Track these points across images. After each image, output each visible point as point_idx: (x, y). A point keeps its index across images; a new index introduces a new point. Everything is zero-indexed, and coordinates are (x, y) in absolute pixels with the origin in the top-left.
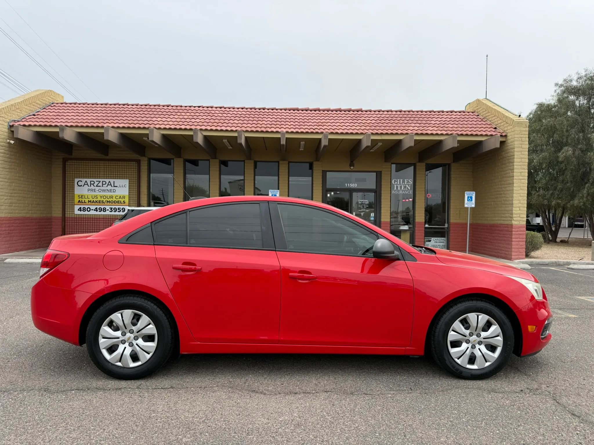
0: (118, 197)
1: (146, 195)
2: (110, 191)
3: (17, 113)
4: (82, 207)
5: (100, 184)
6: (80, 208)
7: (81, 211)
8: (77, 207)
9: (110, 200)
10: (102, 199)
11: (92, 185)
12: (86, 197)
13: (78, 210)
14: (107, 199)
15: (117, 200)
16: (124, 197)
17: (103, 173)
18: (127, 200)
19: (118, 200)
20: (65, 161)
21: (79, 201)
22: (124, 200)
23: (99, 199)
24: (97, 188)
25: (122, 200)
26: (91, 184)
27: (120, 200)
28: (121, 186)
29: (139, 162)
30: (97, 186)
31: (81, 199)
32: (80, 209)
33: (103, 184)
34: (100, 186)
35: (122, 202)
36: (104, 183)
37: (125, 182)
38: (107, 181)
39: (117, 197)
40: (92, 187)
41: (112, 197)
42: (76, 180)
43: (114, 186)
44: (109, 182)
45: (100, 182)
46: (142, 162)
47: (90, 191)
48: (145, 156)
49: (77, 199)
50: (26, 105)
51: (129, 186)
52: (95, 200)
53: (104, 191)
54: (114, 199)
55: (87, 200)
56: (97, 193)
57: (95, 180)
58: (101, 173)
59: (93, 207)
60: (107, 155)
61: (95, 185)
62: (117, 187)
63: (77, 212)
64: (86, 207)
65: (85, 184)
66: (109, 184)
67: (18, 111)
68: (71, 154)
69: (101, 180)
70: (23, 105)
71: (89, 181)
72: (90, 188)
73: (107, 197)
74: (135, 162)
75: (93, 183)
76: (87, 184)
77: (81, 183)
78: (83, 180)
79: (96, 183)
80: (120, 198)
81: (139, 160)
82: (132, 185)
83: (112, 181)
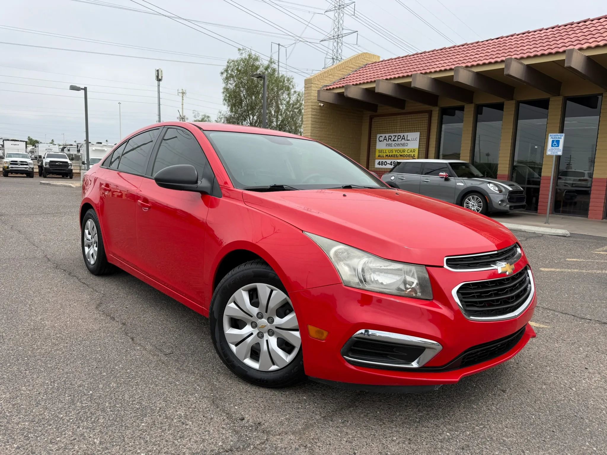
1: (434, 148)
2: (403, 145)
3: (329, 79)
4: (381, 161)
5: (396, 139)
6: (379, 162)
7: (380, 164)
8: (377, 161)
9: (403, 154)
10: (397, 153)
11: (390, 140)
12: (384, 152)
13: (378, 164)
14: (400, 153)
15: (408, 154)
16: (414, 151)
17: (399, 127)
18: (416, 154)
19: (409, 153)
20: (371, 119)
21: (379, 156)
22: (414, 153)
23: (394, 153)
24: (394, 143)
26: (389, 139)
27: (411, 153)
28: (413, 139)
29: (430, 113)
30: (393, 141)
31: (380, 154)
32: (379, 164)
33: (398, 139)
34: (395, 141)
35: (412, 155)
36: (399, 137)
37: (416, 135)
38: (402, 134)
39: (408, 151)
40: (390, 142)
41: (404, 151)
42: (378, 136)
43: (407, 140)
44: (404, 136)
45: (396, 136)
46: (434, 113)
47: (387, 146)
48: (437, 105)
49: (377, 154)
50: (339, 70)
51: (420, 139)
52: (391, 154)
53: (398, 145)
54: (406, 153)
55: (385, 155)
56: (393, 148)
57: (392, 135)
58: (398, 127)
59: (389, 161)
60: (404, 109)
61: (392, 139)
62: (409, 140)
63: (377, 166)
64: (384, 161)
65: (384, 139)
66: (403, 138)
67: (330, 76)
68: (376, 111)
69: (397, 134)
70: (336, 70)
71: (387, 135)
72: (388, 143)
73: (400, 151)
74: (426, 114)
75: (390, 137)
76: (386, 139)
77: (381, 139)
78: (384, 135)
79: (393, 138)
80: (411, 151)
81: (431, 111)
82: (422, 138)
83: (406, 134)
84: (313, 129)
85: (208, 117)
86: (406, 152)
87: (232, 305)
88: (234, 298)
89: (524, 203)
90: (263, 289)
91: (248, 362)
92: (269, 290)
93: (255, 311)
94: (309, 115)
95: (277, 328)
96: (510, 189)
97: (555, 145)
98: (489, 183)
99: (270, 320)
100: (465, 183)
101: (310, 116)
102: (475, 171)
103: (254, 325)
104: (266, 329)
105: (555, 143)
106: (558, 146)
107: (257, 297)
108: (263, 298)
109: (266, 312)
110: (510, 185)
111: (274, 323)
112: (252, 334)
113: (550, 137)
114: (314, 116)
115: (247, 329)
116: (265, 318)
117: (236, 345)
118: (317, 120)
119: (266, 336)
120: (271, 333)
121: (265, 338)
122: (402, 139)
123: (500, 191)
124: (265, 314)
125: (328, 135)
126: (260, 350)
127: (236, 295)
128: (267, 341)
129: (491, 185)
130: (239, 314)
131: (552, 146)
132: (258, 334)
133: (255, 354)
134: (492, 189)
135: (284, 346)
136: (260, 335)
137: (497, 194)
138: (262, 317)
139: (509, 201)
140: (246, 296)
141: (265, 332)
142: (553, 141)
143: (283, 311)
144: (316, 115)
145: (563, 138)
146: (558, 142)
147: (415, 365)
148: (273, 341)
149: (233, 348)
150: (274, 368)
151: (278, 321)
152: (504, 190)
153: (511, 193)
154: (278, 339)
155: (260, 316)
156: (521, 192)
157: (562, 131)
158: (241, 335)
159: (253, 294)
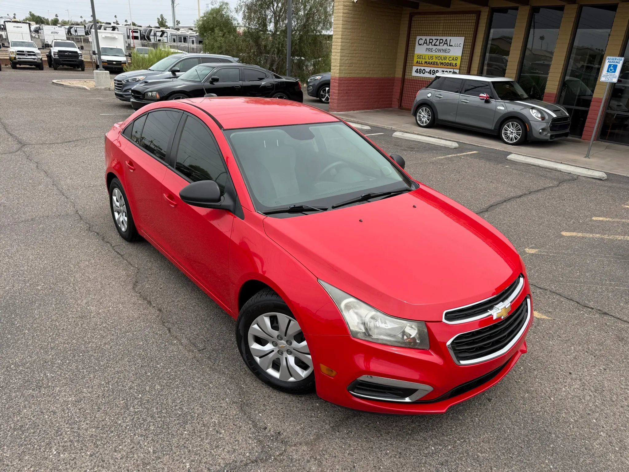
0: (451, 59)
1: (479, 58)
2: (445, 51)
4: (419, 68)
5: (438, 43)
6: (417, 69)
7: (417, 72)
8: (415, 68)
9: (444, 61)
10: (437, 61)
11: (430, 44)
12: (423, 58)
13: (416, 72)
14: (441, 61)
15: (449, 62)
16: (456, 59)
17: (442, 29)
18: (458, 63)
19: (451, 62)
20: (411, 16)
21: (417, 62)
22: (456, 62)
23: (434, 60)
24: (435, 47)
25: (454, 62)
26: (430, 42)
27: (453, 62)
28: (456, 45)
29: (478, 14)
30: (434, 45)
31: (419, 60)
32: (417, 71)
33: (440, 43)
34: (437, 45)
35: (454, 65)
36: (441, 41)
37: (460, 41)
38: (444, 38)
40: (430, 46)
41: (445, 58)
42: (418, 38)
43: (450, 46)
44: (446, 40)
45: (438, 40)
46: (482, 14)
47: (427, 51)
48: (487, 6)
49: (415, 60)
51: (464, 45)
52: (430, 61)
53: (440, 50)
54: (447, 61)
55: (424, 61)
56: (433, 54)
57: (434, 38)
58: (440, 29)
59: (428, 69)
60: (449, 7)
61: (433, 43)
62: (452, 46)
63: (414, 74)
64: (422, 68)
65: (424, 43)
66: (446, 43)
68: (417, 8)
69: (439, 38)
71: (428, 38)
72: (428, 47)
73: (441, 58)
74: (474, 15)
75: (431, 41)
76: (426, 43)
77: (421, 42)
78: (424, 38)
79: (435, 41)
80: (453, 59)
81: (480, 12)
82: (467, 44)
83: (449, 38)
84: (344, 30)
85: (227, 4)
86: (447, 59)
87: (256, 326)
88: (257, 321)
89: (568, 131)
90: (283, 318)
91: (271, 371)
92: (288, 320)
93: (275, 333)
94: (340, 13)
95: (294, 349)
96: (554, 116)
97: (611, 70)
98: (533, 108)
99: (289, 343)
100: (506, 108)
101: (342, 14)
102: (520, 91)
103: (275, 344)
104: (286, 349)
105: (611, 68)
106: (614, 72)
107: (277, 322)
108: (283, 326)
109: (286, 335)
110: (554, 111)
111: (292, 346)
112: (273, 351)
113: (607, 61)
114: (346, 15)
115: (269, 347)
116: (284, 340)
117: (260, 357)
118: (350, 20)
119: (285, 355)
120: (290, 352)
122: (444, 44)
123: (543, 118)
124: (284, 337)
125: (361, 37)
126: (280, 364)
127: (259, 319)
128: (286, 358)
129: (534, 111)
130: (262, 335)
131: (608, 71)
132: (278, 351)
133: (276, 365)
134: (534, 115)
135: (301, 364)
136: (280, 352)
137: (539, 121)
138: (281, 339)
139: (551, 130)
140: (267, 321)
141: (285, 351)
142: (610, 66)
143: (299, 338)
144: (348, 13)
145: (621, 62)
146: (615, 67)
147: (407, 400)
148: (291, 360)
149: (258, 359)
150: (292, 379)
151: (295, 343)
152: (547, 117)
153: (554, 120)
154: (295, 358)
155: (280, 338)
156: (566, 118)
157: (622, 55)
158: (264, 351)
159: (274, 321)
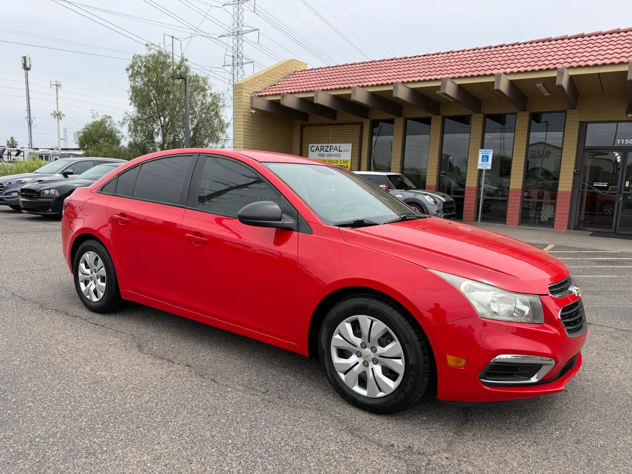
87: (337, 336)
88: (339, 330)
90: (365, 320)
91: (357, 389)
92: (369, 322)
93: (358, 341)
95: (380, 356)
99: (373, 350)
103: (359, 355)
104: (371, 358)
107: (359, 328)
108: (365, 329)
109: (369, 342)
111: (377, 353)
112: (358, 363)
115: (353, 359)
116: (369, 348)
117: (345, 374)
119: (371, 365)
120: (375, 361)
121: (370, 367)
124: (368, 344)
126: (366, 378)
127: (340, 326)
128: (372, 369)
130: (345, 345)
132: (364, 363)
133: (363, 381)
135: (389, 374)
136: (366, 364)
138: (365, 347)
140: (349, 327)
141: (370, 361)
143: (385, 340)
147: (534, 380)
148: (378, 369)
149: (342, 376)
150: (381, 394)
151: (380, 350)
154: (382, 367)
155: (364, 346)
158: (348, 364)
159: (356, 325)
